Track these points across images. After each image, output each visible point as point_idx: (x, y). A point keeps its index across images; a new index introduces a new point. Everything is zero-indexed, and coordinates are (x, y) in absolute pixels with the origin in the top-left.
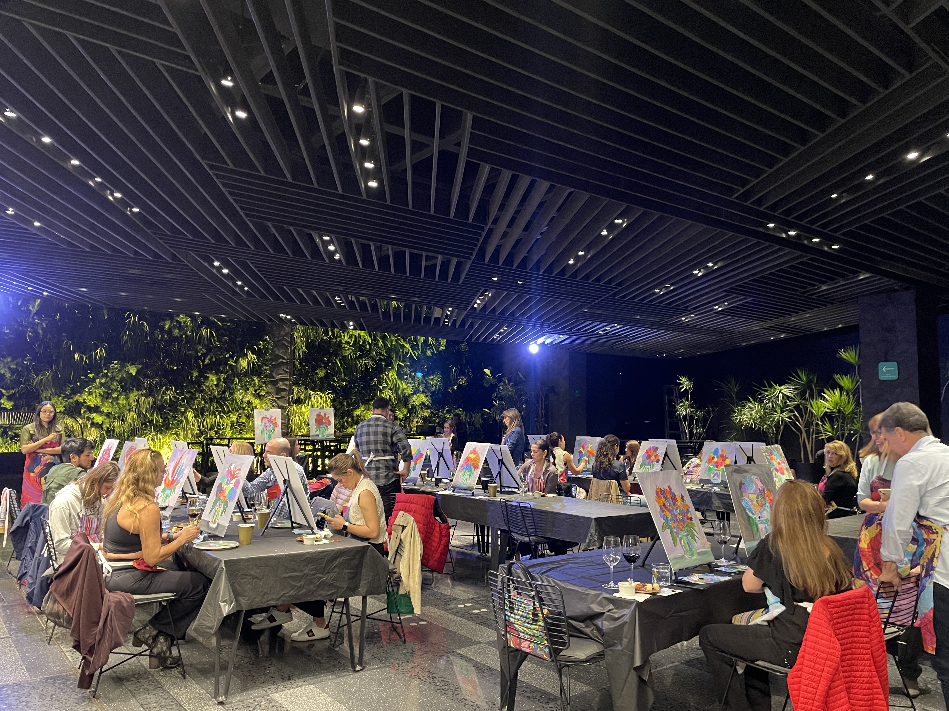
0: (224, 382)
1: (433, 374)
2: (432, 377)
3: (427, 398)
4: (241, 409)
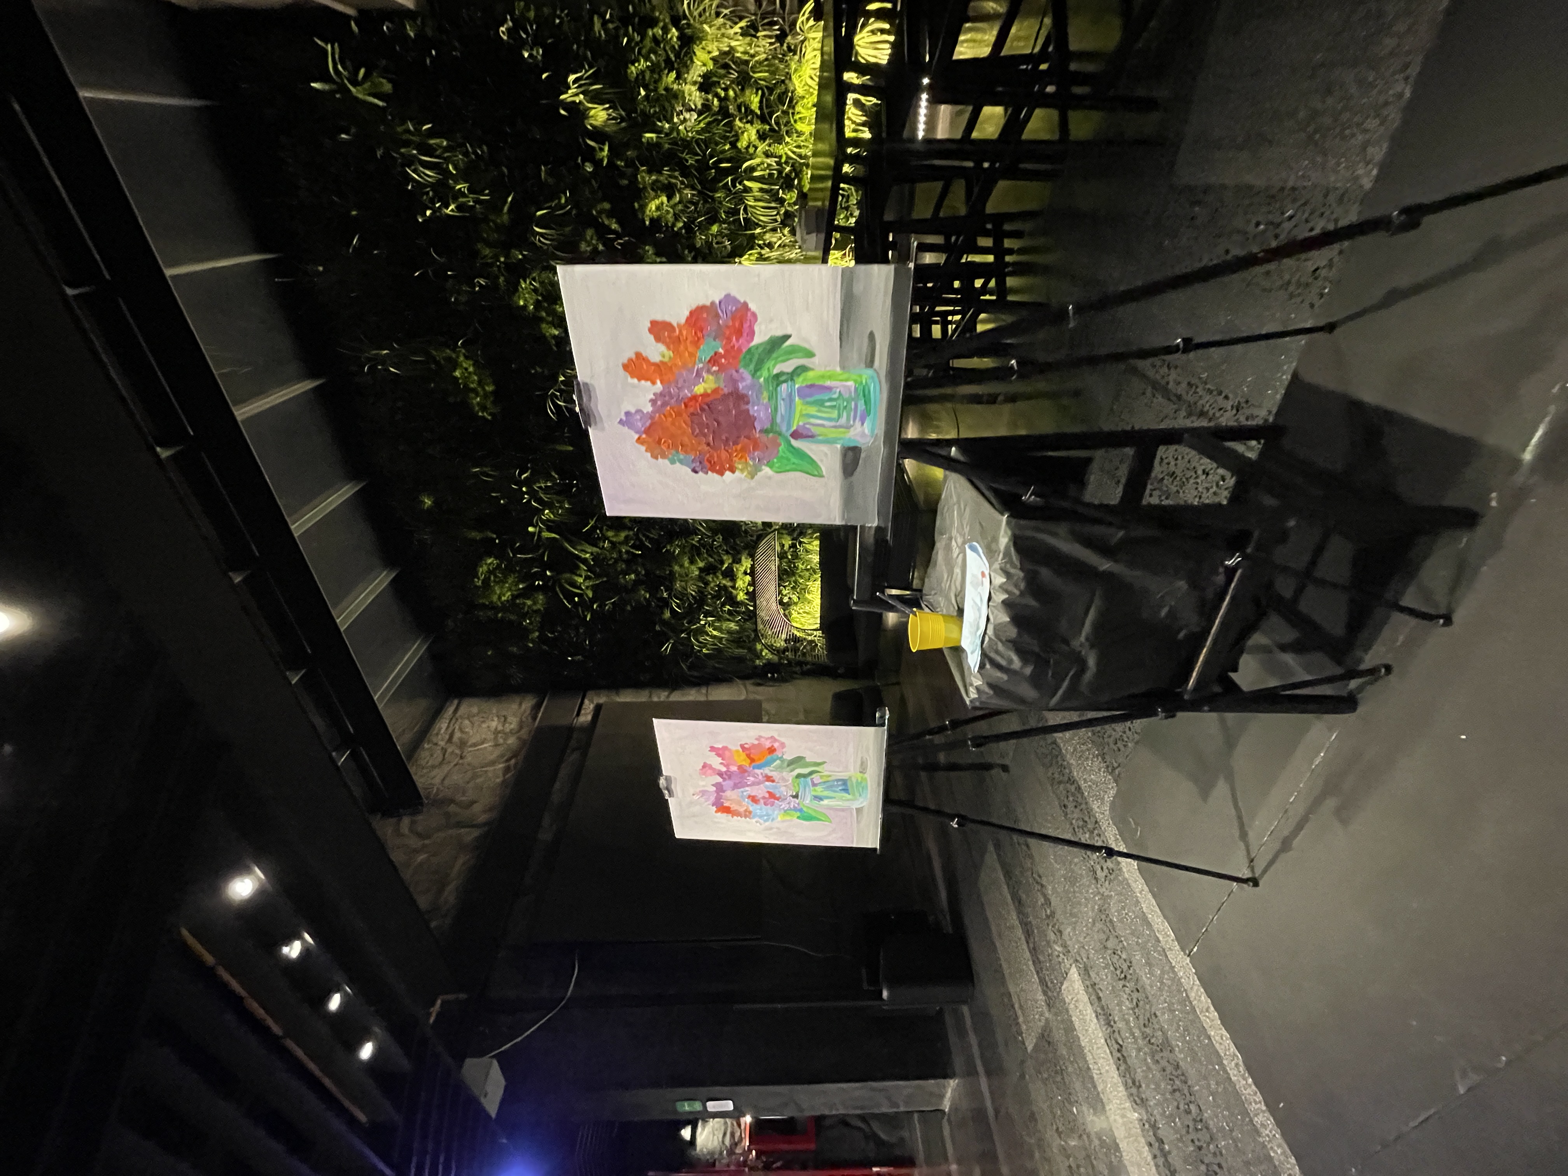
0: (660, 172)
4: (724, 111)
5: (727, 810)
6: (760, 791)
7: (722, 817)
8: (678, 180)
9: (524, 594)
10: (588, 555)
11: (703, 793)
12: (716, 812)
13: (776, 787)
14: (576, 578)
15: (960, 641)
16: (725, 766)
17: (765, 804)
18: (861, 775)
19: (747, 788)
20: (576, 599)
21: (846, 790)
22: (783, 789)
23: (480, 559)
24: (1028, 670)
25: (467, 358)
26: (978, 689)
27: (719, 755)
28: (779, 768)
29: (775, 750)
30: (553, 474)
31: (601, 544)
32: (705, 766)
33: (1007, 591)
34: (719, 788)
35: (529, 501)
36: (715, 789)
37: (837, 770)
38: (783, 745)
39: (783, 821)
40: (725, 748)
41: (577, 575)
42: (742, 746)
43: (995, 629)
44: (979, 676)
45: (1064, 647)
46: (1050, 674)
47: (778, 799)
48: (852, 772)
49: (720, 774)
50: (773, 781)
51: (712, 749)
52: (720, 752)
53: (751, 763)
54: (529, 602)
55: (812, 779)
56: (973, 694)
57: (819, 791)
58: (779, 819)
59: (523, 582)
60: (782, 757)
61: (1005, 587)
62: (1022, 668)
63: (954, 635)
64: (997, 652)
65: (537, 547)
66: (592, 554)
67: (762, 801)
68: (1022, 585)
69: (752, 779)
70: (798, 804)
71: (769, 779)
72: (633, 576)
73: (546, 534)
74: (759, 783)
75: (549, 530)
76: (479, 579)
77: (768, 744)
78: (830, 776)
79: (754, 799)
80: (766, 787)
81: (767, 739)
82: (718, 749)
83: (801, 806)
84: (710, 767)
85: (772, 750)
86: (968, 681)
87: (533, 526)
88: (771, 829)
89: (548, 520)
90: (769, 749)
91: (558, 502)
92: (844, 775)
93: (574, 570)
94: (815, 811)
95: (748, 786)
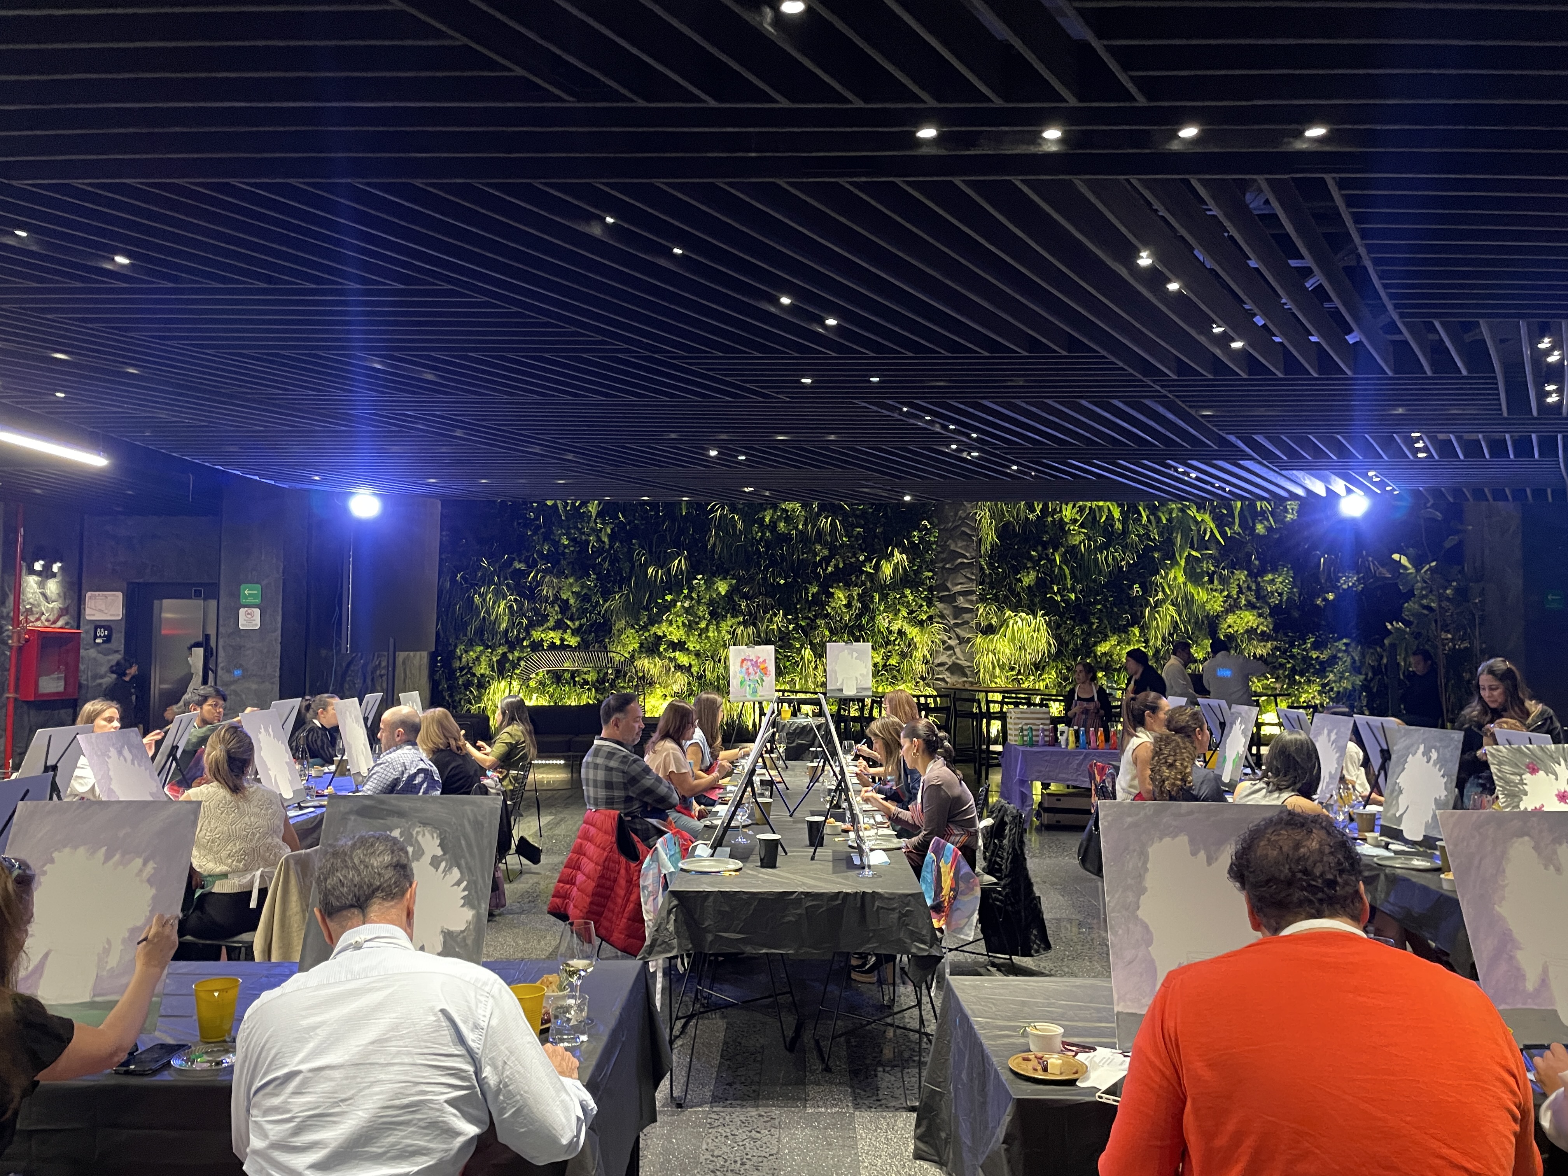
0: (858, 601)
1: (1274, 570)
2: (1270, 577)
3: (1261, 620)
4: (888, 643)
5: (743, 661)
6: (751, 670)
7: (738, 660)
8: (854, 612)
11: (746, 656)
12: (740, 658)
16: (758, 663)
22: (751, 677)
27: (762, 660)
32: (760, 656)
34: (749, 660)
48: (760, 693)
49: (755, 661)
69: (754, 669)
71: (756, 673)
82: (765, 661)
83: (745, 681)
84: (758, 658)
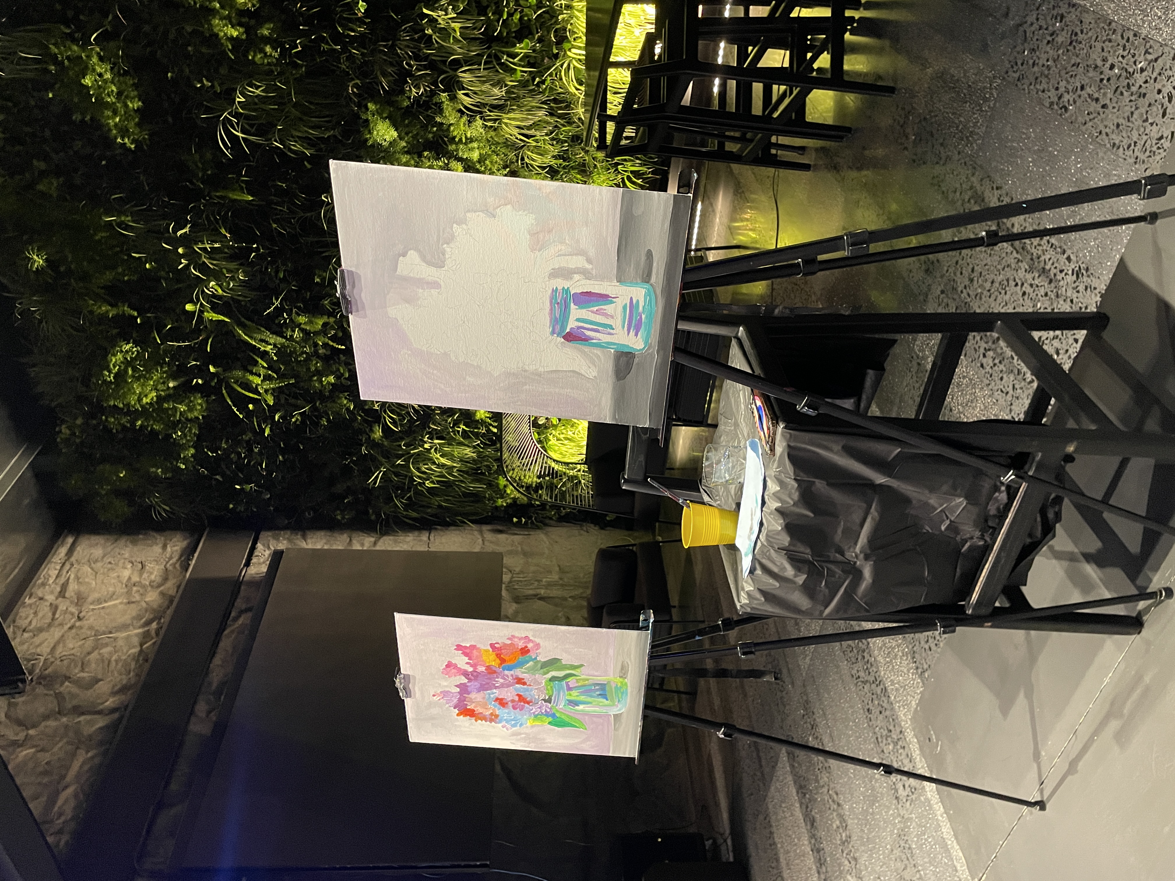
5: (470, 713)
6: (509, 694)
7: (465, 721)
9: (176, 395)
10: (269, 348)
11: (445, 694)
12: (458, 715)
13: (527, 690)
14: (251, 378)
15: (734, 539)
16: (471, 666)
17: (514, 708)
18: (621, 680)
19: (494, 691)
20: (251, 406)
21: (604, 696)
22: (535, 693)
23: (113, 343)
24: (801, 579)
25: (101, 59)
26: (748, 594)
27: (465, 654)
28: (533, 670)
29: (528, 651)
30: (223, 231)
31: (289, 333)
32: (449, 665)
33: (780, 500)
34: (463, 688)
35: (187, 267)
36: (458, 690)
37: (596, 674)
38: (538, 646)
39: (532, 727)
40: (473, 647)
41: (252, 373)
42: (492, 645)
43: (767, 535)
44: (750, 581)
45: (839, 557)
46: (823, 583)
47: (528, 703)
48: (611, 677)
49: (465, 674)
50: (524, 684)
51: (459, 647)
52: (466, 651)
53: (501, 664)
54: (183, 408)
55: (567, 683)
56: (744, 600)
57: (574, 695)
58: (528, 724)
59: (174, 379)
60: (536, 658)
61: (778, 495)
62: (796, 576)
63: (729, 532)
64: (770, 559)
65: (197, 331)
66: (275, 345)
67: (510, 704)
68: (796, 496)
69: (502, 681)
70: (551, 709)
71: (520, 681)
72: (332, 379)
73: (211, 316)
74: (508, 686)
75: (215, 308)
76: (110, 372)
77: (521, 644)
78: (588, 680)
79: (502, 703)
80: (516, 689)
81: (520, 639)
82: (466, 647)
83: (554, 711)
84: (455, 666)
85: (525, 651)
86: (740, 585)
87: (191, 301)
88: (520, 734)
89: (214, 296)
90: (522, 649)
91: (229, 271)
92: (602, 679)
93: (249, 365)
94: (568, 716)
95: (496, 688)
